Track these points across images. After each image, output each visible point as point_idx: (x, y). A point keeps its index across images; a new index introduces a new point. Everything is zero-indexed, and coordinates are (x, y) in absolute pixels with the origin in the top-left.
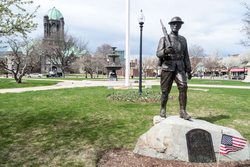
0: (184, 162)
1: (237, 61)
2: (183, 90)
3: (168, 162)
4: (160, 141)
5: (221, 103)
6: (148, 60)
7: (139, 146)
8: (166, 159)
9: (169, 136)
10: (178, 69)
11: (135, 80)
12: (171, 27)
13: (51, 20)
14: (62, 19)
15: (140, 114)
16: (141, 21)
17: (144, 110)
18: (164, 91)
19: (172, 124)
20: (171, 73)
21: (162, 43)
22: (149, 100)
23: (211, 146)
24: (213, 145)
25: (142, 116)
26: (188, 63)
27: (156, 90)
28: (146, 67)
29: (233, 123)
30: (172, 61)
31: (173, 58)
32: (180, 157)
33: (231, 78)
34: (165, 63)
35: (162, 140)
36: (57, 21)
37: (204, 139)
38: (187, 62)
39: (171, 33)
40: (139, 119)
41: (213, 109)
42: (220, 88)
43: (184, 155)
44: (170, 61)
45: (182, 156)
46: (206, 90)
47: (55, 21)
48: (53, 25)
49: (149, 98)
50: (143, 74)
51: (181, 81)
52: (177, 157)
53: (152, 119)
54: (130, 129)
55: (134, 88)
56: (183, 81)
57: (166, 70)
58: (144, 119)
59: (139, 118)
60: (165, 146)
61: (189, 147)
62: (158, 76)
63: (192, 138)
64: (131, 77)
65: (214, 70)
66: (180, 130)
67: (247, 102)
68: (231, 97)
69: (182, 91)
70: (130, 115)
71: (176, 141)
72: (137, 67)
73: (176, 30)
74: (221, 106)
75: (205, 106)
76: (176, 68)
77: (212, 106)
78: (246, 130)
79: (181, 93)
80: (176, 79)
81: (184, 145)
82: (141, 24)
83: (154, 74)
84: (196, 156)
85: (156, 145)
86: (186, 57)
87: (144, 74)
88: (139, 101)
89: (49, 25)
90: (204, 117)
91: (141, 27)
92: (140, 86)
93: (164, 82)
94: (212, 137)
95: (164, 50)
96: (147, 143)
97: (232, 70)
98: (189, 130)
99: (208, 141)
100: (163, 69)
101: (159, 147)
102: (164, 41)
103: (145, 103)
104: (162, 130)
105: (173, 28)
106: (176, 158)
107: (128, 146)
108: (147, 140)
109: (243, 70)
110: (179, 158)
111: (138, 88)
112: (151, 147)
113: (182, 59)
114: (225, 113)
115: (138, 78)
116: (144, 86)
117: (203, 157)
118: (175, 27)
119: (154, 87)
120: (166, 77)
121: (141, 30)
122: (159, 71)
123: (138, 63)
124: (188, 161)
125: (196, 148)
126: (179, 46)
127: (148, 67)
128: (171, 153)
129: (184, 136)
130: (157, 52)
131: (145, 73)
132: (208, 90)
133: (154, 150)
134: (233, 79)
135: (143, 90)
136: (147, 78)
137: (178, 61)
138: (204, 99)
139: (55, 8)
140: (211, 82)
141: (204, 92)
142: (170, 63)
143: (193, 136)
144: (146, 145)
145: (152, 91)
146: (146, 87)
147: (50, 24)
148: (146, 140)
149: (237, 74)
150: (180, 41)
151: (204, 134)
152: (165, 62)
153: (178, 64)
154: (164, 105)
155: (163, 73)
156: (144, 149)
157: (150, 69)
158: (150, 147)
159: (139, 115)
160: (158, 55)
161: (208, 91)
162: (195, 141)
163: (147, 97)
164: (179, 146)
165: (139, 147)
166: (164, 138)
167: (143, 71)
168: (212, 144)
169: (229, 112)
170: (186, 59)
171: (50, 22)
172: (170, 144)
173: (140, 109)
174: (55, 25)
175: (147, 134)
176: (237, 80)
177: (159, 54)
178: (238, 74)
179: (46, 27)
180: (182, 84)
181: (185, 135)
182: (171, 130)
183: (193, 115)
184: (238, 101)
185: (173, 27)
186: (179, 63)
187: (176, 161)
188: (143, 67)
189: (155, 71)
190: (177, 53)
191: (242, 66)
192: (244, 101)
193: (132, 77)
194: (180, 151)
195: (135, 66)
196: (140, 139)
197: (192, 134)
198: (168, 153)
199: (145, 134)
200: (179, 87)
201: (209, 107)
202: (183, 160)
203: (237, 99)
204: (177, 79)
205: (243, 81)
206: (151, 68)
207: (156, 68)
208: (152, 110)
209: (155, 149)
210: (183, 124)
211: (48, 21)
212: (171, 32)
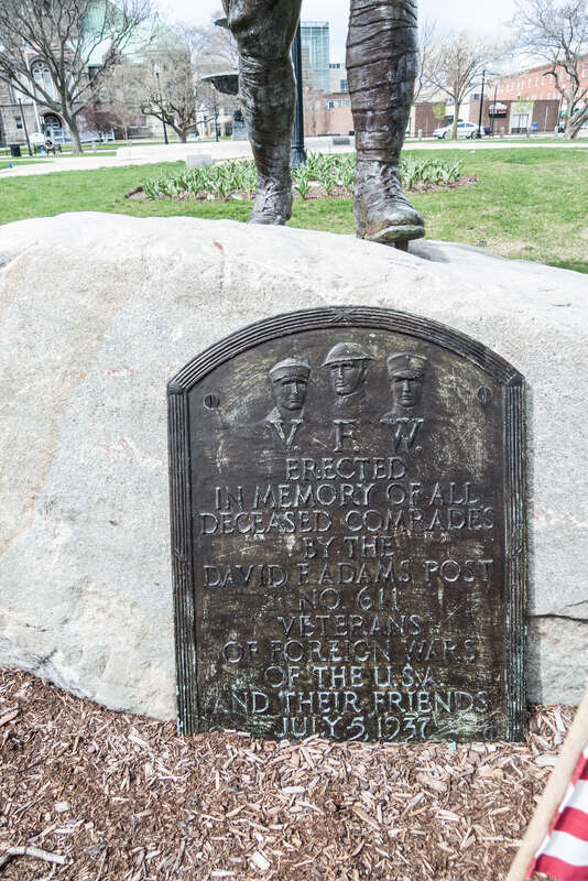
23: (493, 545)
32: (70, 661)
37: (416, 453)
52: (48, 659)
66: (103, 326)
81: (128, 523)
98: (220, 326)
99: (462, 474)
117: (368, 674)
124: (161, 706)
125: (287, 564)
151: (423, 381)
162: (280, 477)
164: (65, 532)
168: (512, 513)
194: (77, 592)
197: (250, 380)
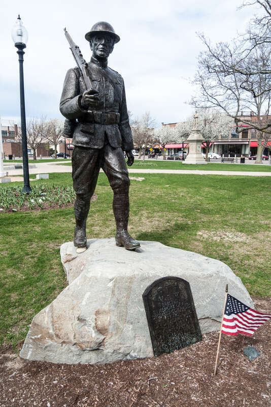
0: (144, 359)
1: (175, 133)
2: (122, 188)
3: (109, 367)
4: (85, 324)
5: (169, 201)
6: (38, 127)
7: (34, 340)
8: (104, 363)
9: (106, 307)
10: (109, 144)
11: (16, 164)
12: (91, 45)
15: (30, 240)
16: (18, 40)
17: (38, 229)
18: (81, 192)
19: (110, 277)
20: (94, 152)
21: (73, 82)
22: (47, 204)
23: (191, 310)
24: (195, 305)
25: (34, 245)
26: (128, 132)
27: (59, 183)
28: (35, 140)
29: (198, 237)
30: (97, 126)
31: (98, 119)
32: (134, 351)
33: (167, 158)
34: (82, 131)
35: (91, 319)
37: (179, 298)
38: (124, 128)
39: (92, 61)
40: (27, 254)
41: (160, 214)
42: (158, 174)
43: (143, 345)
44: (92, 126)
45: (137, 347)
46: (140, 179)
49: (47, 200)
50: (30, 151)
51: (118, 170)
52: (129, 354)
53: (57, 248)
54: (7, 286)
55: (13, 180)
56: (120, 171)
57: (85, 146)
58: (40, 252)
59: (29, 251)
60: (101, 333)
61: (152, 323)
62: (57, 155)
63: (156, 302)
64: (7, 158)
65: (143, 146)
66: (131, 288)
67: (203, 196)
68: (180, 190)
69: (120, 192)
70: (7, 246)
71: (124, 317)
72: (18, 139)
73: (102, 53)
74: (170, 207)
75: (147, 209)
76: (105, 141)
77: (157, 208)
78: (221, 250)
79: (118, 196)
80: (105, 165)
81: (141, 321)
82: (21, 47)
83: (51, 152)
84: (166, 340)
85: (77, 336)
86: (123, 119)
87: (32, 152)
88: (26, 209)
90: (150, 230)
91: (21, 53)
92: (27, 176)
93: (81, 173)
94: (191, 288)
95: (77, 98)
96: (53, 333)
97: (167, 146)
99: (185, 300)
100: (77, 142)
101: (85, 340)
102: (77, 78)
103: (38, 213)
104: (88, 294)
105: (97, 49)
106: (126, 355)
107: (5, 338)
108: (53, 323)
109: (181, 146)
110: (133, 354)
111: (22, 179)
112: (66, 341)
113: (116, 123)
114: (181, 220)
115: (21, 159)
116: (34, 176)
117: (180, 336)
118: (101, 46)
119: (53, 176)
120: (85, 161)
121: (21, 61)
122: (58, 146)
123: (20, 131)
124: (151, 355)
126: (111, 92)
127: (38, 140)
128: (116, 348)
129: (139, 300)
130: (62, 103)
131: (35, 150)
132: (143, 178)
133: (73, 348)
134: (169, 159)
135: (31, 185)
136: (38, 158)
137: (110, 127)
138: (141, 195)
140: (142, 163)
141: (139, 182)
142: (92, 131)
143: (157, 297)
144: (51, 337)
145: (50, 184)
146: (38, 177)
148: (50, 326)
149: (173, 151)
150: (111, 82)
151: (177, 286)
152: (81, 127)
153: (109, 133)
154: (81, 222)
155: (77, 152)
156: (46, 347)
157: (43, 144)
158: (64, 342)
159: (28, 244)
160: (64, 110)
161: (143, 181)
162: (162, 307)
163: (42, 200)
165: (33, 345)
166: (96, 314)
167: (29, 146)
168: (192, 304)
169: (186, 217)
170: (122, 123)
172: (111, 327)
173: (30, 226)
175: (52, 310)
176: (174, 161)
177: (67, 108)
178: (175, 153)
180: (119, 176)
181: (141, 298)
182: (110, 292)
183: (132, 228)
184: (190, 195)
185: (95, 45)
186: (111, 130)
187: (128, 363)
188: (30, 139)
189: (53, 147)
190: (106, 107)
191: (180, 141)
192: (197, 194)
193: (11, 157)
194: (135, 337)
195: (13, 138)
196: (36, 322)
197: (155, 291)
198: (108, 350)
199: (47, 309)
200: (114, 182)
201: (154, 211)
202: (142, 356)
203: (187, 193)
204: (109, 165)
205: (184, 162)
206: (45, 141)
207: (53, 141)
208: (53, 226)
209: (75, 344)
210: (136, 273)
212: (92, 58)
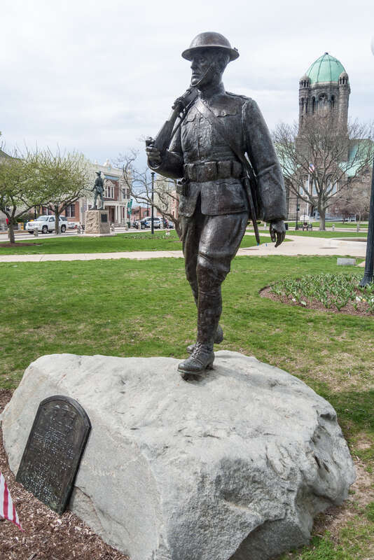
13: (318, 87)
14: (345, 79)
20: (189, 221)
30: (192, 184)
31: (189, 176)
36: (332, 87)
43: (16, 456)
47: (326, 87)
48: (320, 99)
63: (46, 419)
66: (38, 387)
73: (194, 80)
76: (196, 206)
89: (311, 102)
92: (369, 260)
117: (44, 483)
120: (183, 234)
125: (42, 450)
139: (327, 54)
143: (49, 414)
147: (314, 99)
151: (74, 420)
162: (47, 430)
164: (18, 427)
168: (77, 457)
171: (315, 94)
174: (327, 98)
179: (305, 107)
186: (209, 189)
190: (201, 155)
194: (15, 441)
211: (310, 90)
